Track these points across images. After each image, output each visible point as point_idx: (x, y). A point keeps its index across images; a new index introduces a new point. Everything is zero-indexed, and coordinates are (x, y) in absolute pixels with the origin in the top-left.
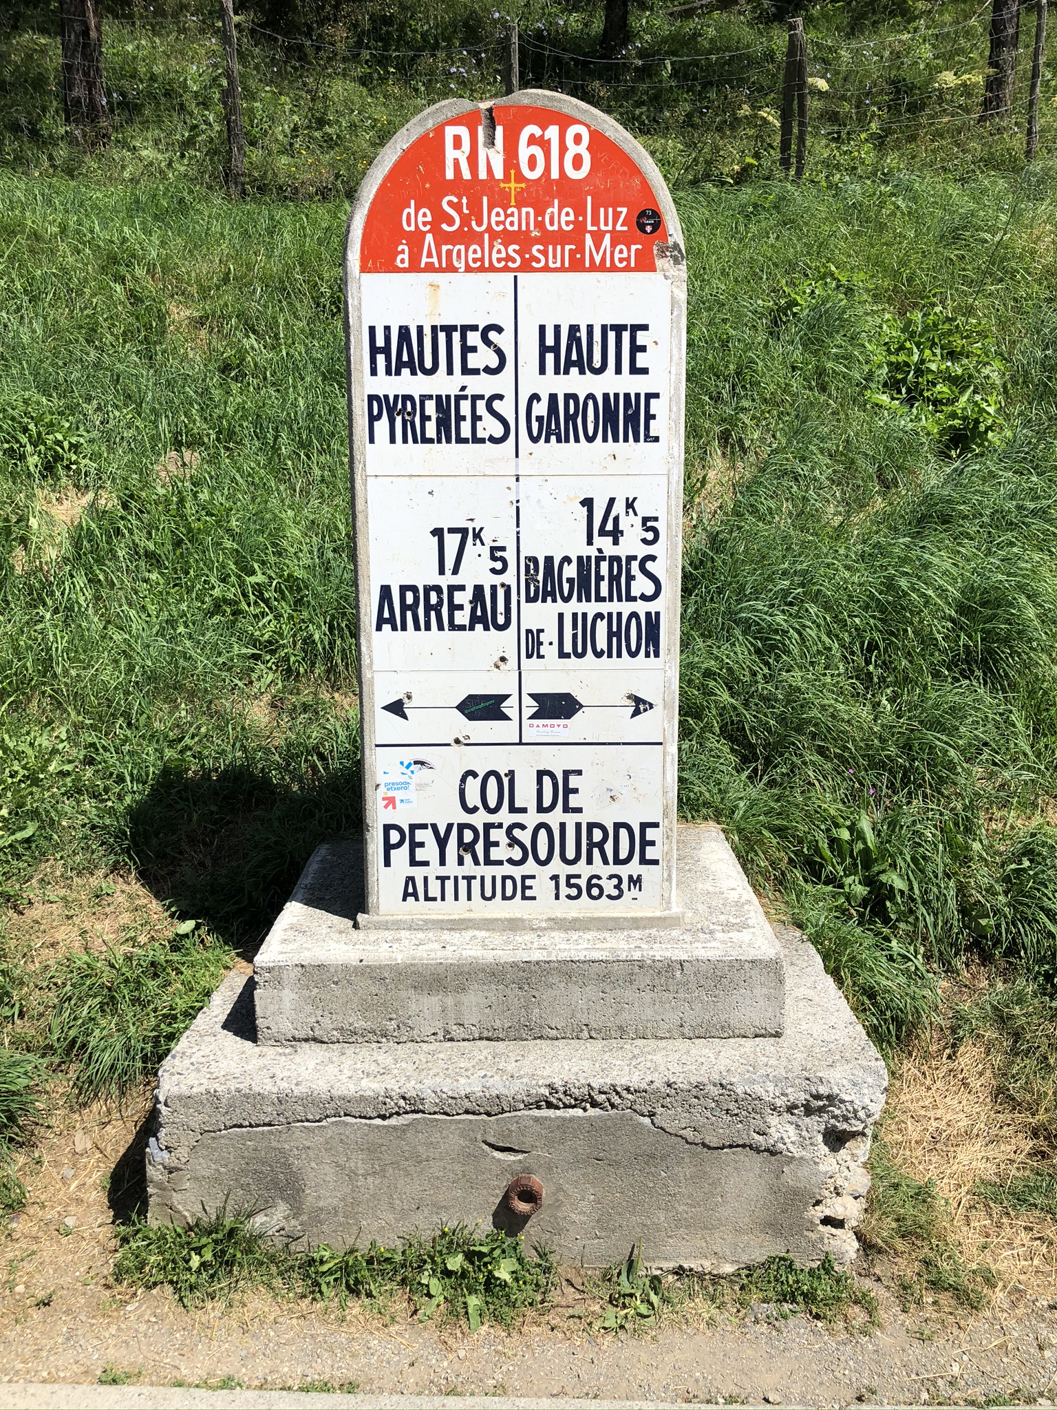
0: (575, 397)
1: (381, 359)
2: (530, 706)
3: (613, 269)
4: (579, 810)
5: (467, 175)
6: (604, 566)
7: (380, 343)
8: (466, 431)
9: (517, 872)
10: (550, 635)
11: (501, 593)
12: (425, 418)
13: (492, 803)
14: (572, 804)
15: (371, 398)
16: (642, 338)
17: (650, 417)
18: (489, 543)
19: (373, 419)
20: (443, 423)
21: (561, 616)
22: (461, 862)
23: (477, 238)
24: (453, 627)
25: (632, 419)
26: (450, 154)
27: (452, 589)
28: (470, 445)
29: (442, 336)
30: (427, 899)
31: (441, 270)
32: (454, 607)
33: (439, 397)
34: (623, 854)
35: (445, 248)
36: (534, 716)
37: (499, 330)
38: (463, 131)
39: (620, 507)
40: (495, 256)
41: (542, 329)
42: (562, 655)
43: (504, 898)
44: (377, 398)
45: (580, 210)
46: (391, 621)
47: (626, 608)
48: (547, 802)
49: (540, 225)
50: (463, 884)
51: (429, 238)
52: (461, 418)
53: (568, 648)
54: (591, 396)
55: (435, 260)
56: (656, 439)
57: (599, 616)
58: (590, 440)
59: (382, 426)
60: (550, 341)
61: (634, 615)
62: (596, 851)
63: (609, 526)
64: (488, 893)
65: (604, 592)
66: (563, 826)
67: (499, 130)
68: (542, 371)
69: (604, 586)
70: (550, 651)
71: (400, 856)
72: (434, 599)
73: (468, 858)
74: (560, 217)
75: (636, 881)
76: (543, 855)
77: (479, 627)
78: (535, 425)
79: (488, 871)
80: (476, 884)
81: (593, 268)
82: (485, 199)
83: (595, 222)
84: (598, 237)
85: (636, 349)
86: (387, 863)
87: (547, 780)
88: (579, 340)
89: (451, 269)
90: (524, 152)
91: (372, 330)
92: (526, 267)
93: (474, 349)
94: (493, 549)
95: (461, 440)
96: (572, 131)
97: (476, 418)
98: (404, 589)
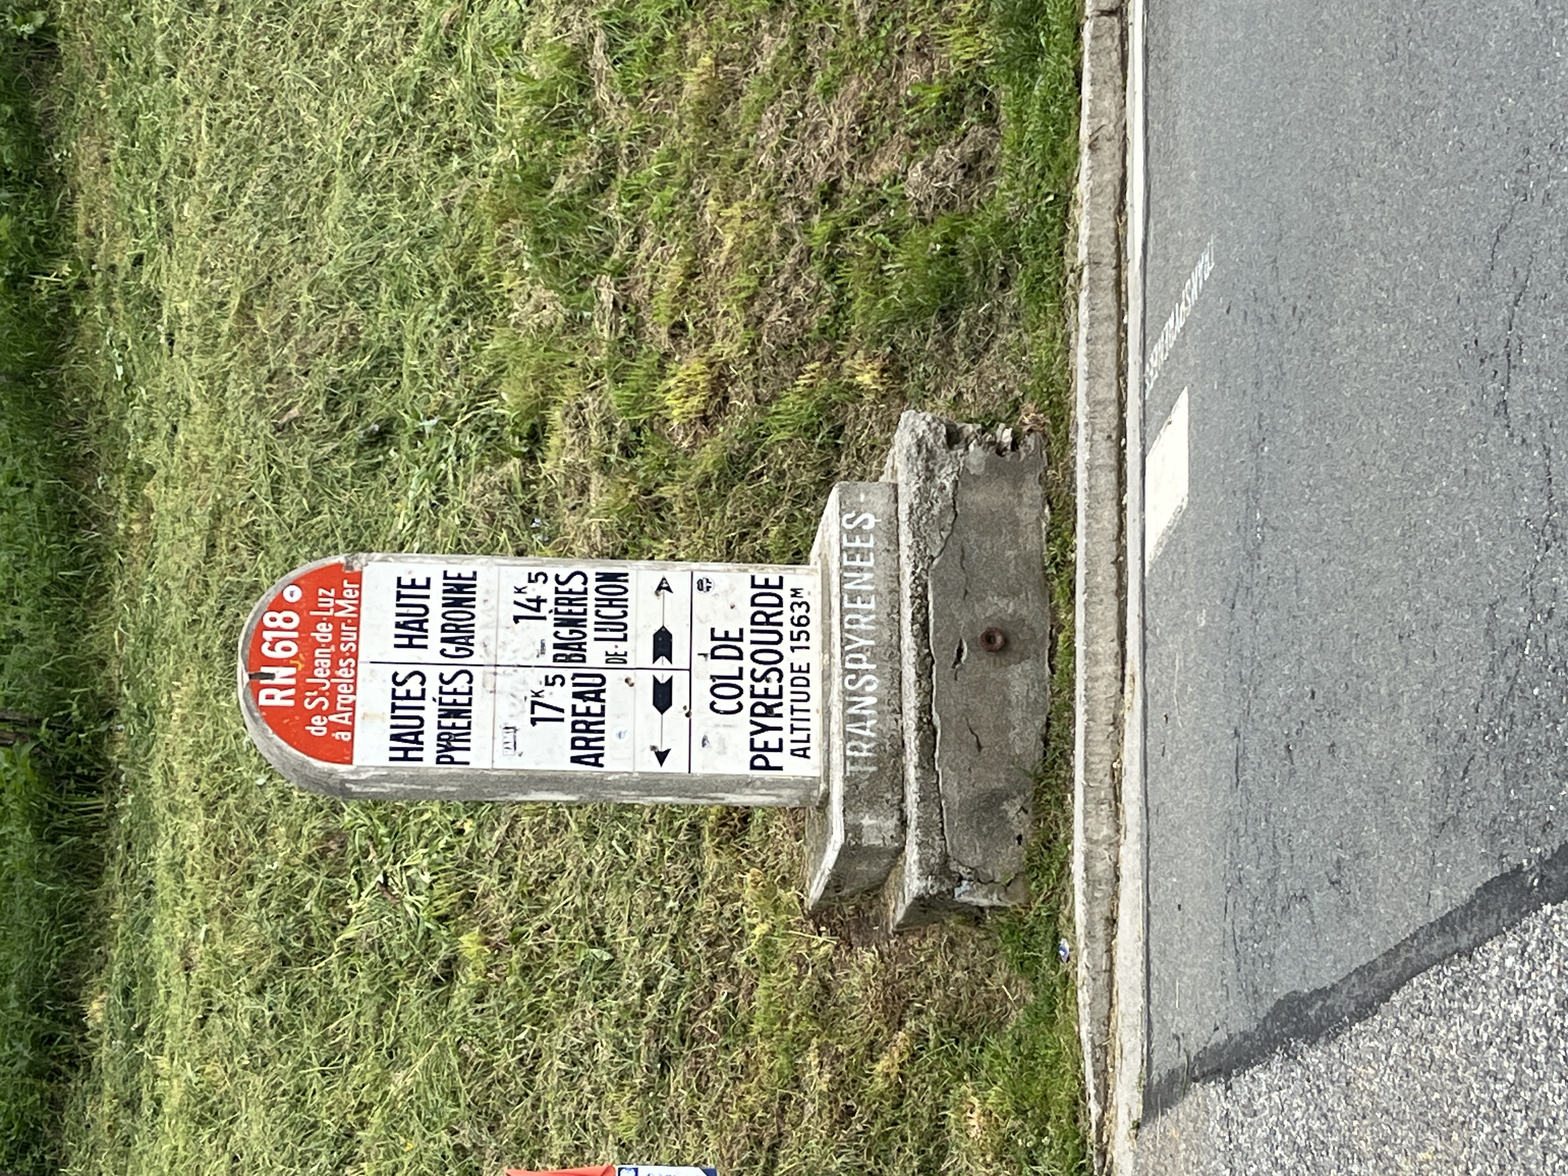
0: (443, 626)
1: (411, 754)
2: (662, 662)
3: (359, 598)
4: (741, 631)
5: (292, 692)
6: (561, 609)
7: (401, 754)
8: (464, 699)
9: (788, 676)
10: (610, 647)
11: (578, 680)
12: (454, 727)
13: (736, 692)
14: (737, 636)
15: (438, 762)
16: (406, 582)
17: (459, 577)
18: (543, 687)
19: (453, 762)
20: (457, 714)
21: (596, 639)
22: (780, 716)
23: (334, 686)
24: (602, 714)
25: (460, 589)
26: (277, 702)
27: (574, 714)
28: (474, 696)
29: (398, 713)
30: (808, 741)
31: (354, 712)
32: (588, 713)
33: (440, 716)
34: (775, 601)
35: (339, 708)
36: (670, 659)
37: (395, 675)
38: (263, 693)
39: (521, 598)
40: (346, 675)
41: (397, 646)
42: (625, 639)
43: (808, 685)
44: (438, 758)
45: (320, 620)
46: (597, 757)
47: (592, 595)
48: (735, 653)
49: (328, 645)
50: (797, 715)
51: (333, 718)
52: (455, 703)
53: (620, 635)
54: (444, 615)
55: (347, 715)
56: (475, 573)
57: (597, 613)
58: (473, 617)
59: (457, 756)
60: (405, 641)
61: (597, 590)
62: (772, 620)
63: (534, 605)
64: (805, 697)
65: (580, 609)
66: (753, 642)
67: (264, 670)
68: (425, 647)
69: (575, 609)
70: (622, 647)
71: (774, 759)
72: (582, 727)
73: (776, 710)
74: (324, 632)
75: (795, 592)
76: (775, 657)
77: (602, 696)
78: (462, 653)
79: (787, 697)
80: (797, 706)
81: (358, 612)
82: (309, 680)
83: (328, 610)
84: (338, 608)
85: (413, 586)
86: (780, 768)
87: (718, 653)
88: (406, 622)
89: (353, 705)
90: (279, 654)
91: (392, 759)
92: (355, 656)
93: (408, 692)
94: (547, 684)
95: (470, 704)
96: (267, 622)
97: (455, 692)
98: (574, 747)
